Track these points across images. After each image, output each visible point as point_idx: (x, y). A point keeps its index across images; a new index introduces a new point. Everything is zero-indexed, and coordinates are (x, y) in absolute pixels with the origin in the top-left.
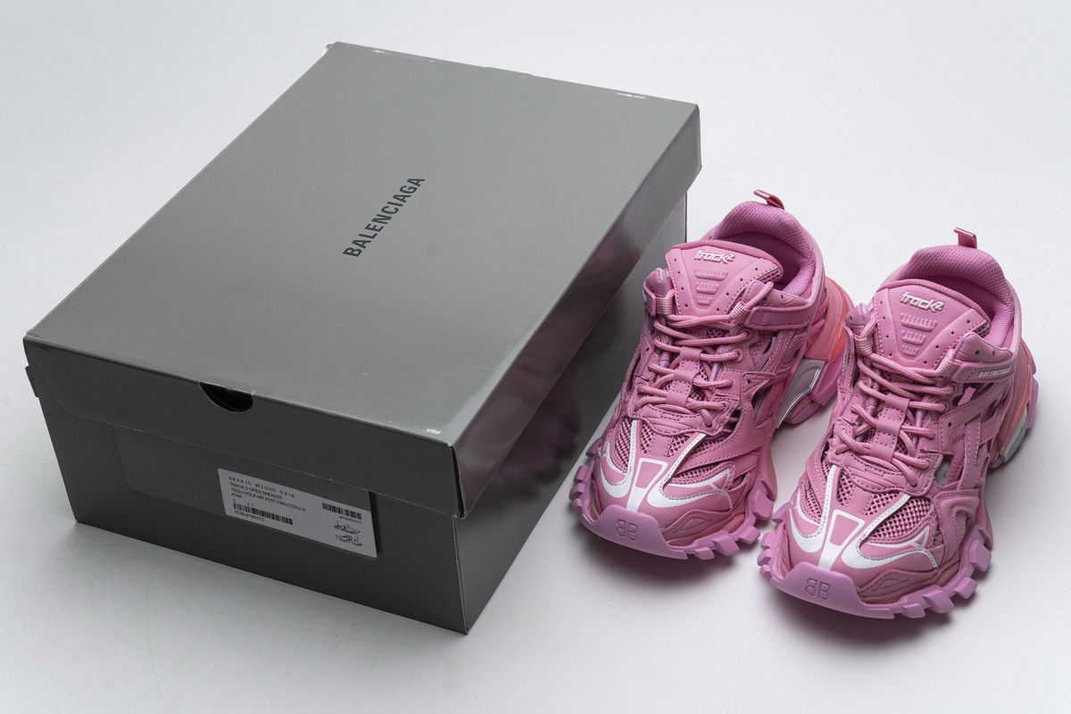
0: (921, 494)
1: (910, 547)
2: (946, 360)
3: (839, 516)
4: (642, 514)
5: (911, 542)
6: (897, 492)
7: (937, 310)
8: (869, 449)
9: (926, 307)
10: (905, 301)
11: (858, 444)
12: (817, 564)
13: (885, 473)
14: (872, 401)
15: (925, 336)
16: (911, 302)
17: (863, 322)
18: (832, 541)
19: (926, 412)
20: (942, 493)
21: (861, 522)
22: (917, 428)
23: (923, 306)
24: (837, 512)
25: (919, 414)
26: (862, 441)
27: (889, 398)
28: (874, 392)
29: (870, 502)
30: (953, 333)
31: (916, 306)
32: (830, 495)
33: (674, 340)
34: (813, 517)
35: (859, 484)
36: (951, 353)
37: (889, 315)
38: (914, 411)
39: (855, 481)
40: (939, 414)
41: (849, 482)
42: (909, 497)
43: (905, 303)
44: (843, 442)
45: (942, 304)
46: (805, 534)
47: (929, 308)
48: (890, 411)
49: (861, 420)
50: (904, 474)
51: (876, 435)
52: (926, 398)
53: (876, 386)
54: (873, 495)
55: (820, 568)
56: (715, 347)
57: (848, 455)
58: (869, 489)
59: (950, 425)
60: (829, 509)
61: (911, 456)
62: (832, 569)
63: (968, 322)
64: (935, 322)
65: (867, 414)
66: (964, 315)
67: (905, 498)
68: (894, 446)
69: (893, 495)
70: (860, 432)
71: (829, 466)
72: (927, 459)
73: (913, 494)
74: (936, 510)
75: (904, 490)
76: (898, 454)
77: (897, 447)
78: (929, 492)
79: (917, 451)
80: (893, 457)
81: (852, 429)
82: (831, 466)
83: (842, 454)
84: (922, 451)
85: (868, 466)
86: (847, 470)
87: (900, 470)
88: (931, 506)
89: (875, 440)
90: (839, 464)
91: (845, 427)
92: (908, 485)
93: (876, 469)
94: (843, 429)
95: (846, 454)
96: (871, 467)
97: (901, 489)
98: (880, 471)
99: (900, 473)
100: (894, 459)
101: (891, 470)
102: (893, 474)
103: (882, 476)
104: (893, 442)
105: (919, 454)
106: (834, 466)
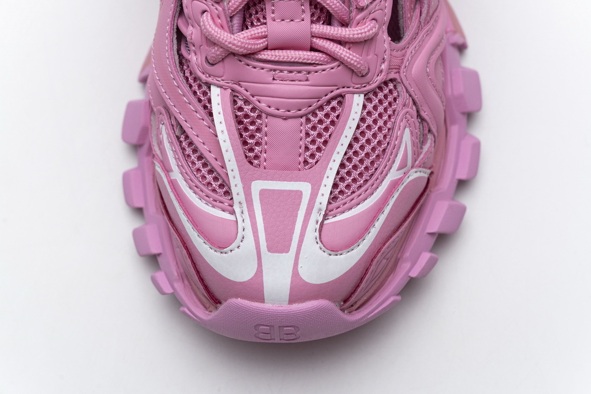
0: (379, 79)
3: (263, 193)
5: (394, 174)
6: (342, 96)
8: (265, 37)
11: (241, 39)
12: (262, 300)
13: (309, 73)
18: (270, 249)
20: (411, 48)
21: (305, 188)
24: (257, 186)
26: (244, 27)
29: (303, 135)
32: (233, 159)
35: (272, 110)
39: (263, 105)
42: (362, 96)
46: (221, 246)
50: (342, 63)
54: (303, 120)
55: (267, 306)
57: (232, 63)
58: (292, 113)
60: (240, 185)
61: (344, 24)
62: (291, 301)
67: (358, 100)
68: (307, 16)
69: (334, 103)
70: (236, 9)
71: (204, 88)
72: (371, 16)
73: (368, 88)
74: (407, 91)
75: (351, 89)
76: (320, 28)
77: (312, 15)
78: (390, 69)
79: (351, 12)
80: (313, 37)
81: (220, 9)
82: (209, 88)
83: (221, 64)
84: (361, 9)
85: (275, 70)
86: (242, 90)
87: (333, 58)
88: (400, 88)
89: (270, 15)
90: (222, 83)
91: (206, 7)
92: (355, 79)
93: (291, 72)
94: (204, 12)
95: (227, 61)
96: (281, 71)
97: (346, 89)
98: (299, 72)
99: (336, 63)
100: (314, 40)
101: (318, 64)
102: (324, 70)
103: (307, 80)
104: (303, 11)
105: (358, 14)
106: (213, 88)
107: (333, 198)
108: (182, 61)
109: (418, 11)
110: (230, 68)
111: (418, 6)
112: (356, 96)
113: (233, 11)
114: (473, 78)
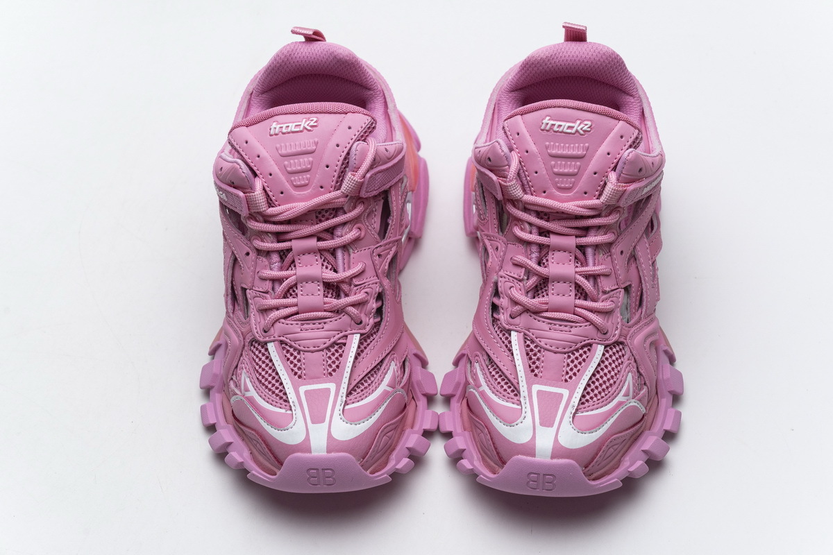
0: (614, 339)
1: (620, 404)
2: (610, 188)
3: (539, 392)
4: (333, 455)
5: (620, 398)
6: (590, 345)
7: (585, 131)
8: (547, 304)
9: (573, 131)
10: (548, 128)
11: (535, 302)
12: (534, 455)
13: (571, 327)
14: (534, 248)
15: (578, 163)
16: (555, 128)
17: (506, 163)
18: (541, 424)
19: (597, 247)
20: (634, 328)
21: (566, 393)
22: (591, 268)
23: (569, 131)
24: (536, 388)
25: (589, 251)
26: (534, 296)
27: (554, 240)
28: (534, 237)
29: (565, 364)
30: (609, 154)
31: (562, 132)
32: (522, 370)
33: (279, 237)
34: (508, 399)
35: (548, 347)
36: (613, 177)
37: (533, 148)
38: (581, 248)
39: (542, 344)
40: (610, 245)
41: (536, 347)
42: (603, 347)
43: (548, 131)
44: (515, 303)
45: (589, 123)
46: (509, 422)
47: (577, 131)
48: (557, 254)
49: (529, 272)
50: (592, 323)
51: (550, 286)
52: (592, 232)
53: (535, 230)
54: (566, 356)
55: (538, 459)
56: (331, 231)
57: (525, 317)
58: (560, 350)
59: (622, 252)
60: (525, 386)
61: (594, 300)
62: (552, 457)
63: (622, 137)
64: (587, 145)
65: (533, 264)
66: (615, 131)
67: (600, 349)
68: (573, 294)
69: (586, 349)
70: (530, 286)
71: (507, 335)
72: (611, 299)
73: (607, 342)
74: (631, 352)
75: (596, 341)
76: (579, 302)
77: (576, 295)
78: (620, 335)
79: (599, 294)
80: (575, 307)
81: (522, 284)
82: (510, 335)
83: (519, 317)
84: (605, 292)
85: (551, 324)
86: (530, 334)
87: (587, 320)
88: (626, 349)
89: (550, 292)
90: (518, 329)
91: (513, 285)
92: (599, 334)
93: (561, 326)
94: (512, 287)
95: (523, 316)
96: (555, 325)
97: (593, 341)
98: (566, 326)
99: (588, 323)
100: (576, 309)
101: (577, 323)
102: (581, 327)
103: (570, 331)
104: (571, 290)
105: (602, 296)
106: (513, 333)
107: (581, 403)
108: (495, 320)
109: (640, 311)
110: (523, 320)
111: (640, 309)
112: (599, 345)
113: (529, 288)
114: (679, 376)
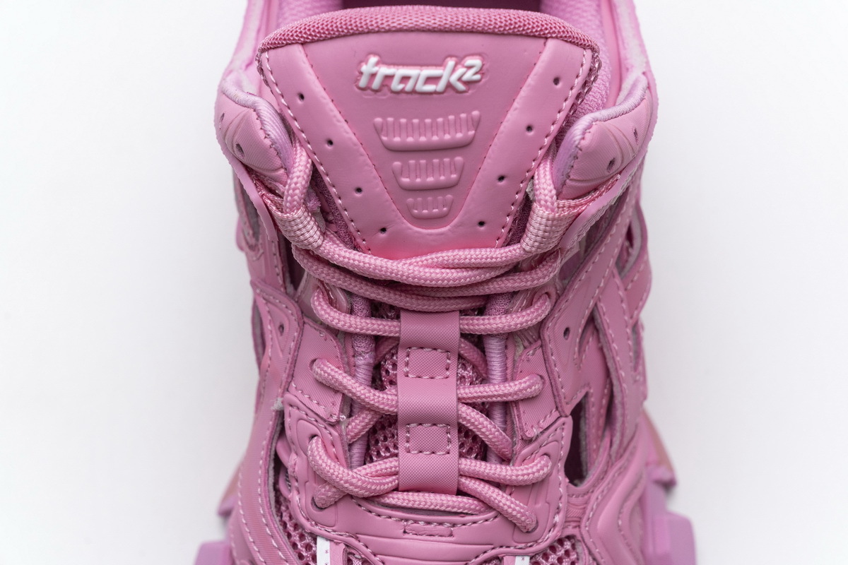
0: (551, 536)
2: (540, 215)
6: (498, 558)
7: (467, 83)
8: (396, 474)
9: (441, 86)
10: (376, 83)
11: (362, 476)
13: (454, 525)
14: (362, 346)
15: (459, 159)
16: (396, 85)
17: (278, 162)
20: (597, 493)
22: (496, 389)
23: (430, 88)
25: (494, 347)
26: (367, 458)
27: (408, 327)
28: (360, 323)
30: (529, 128)
31: (414, 92)
36: (544, 183)
37: (345, 132)
38: (478, 341)
40: (541, 325)
42: (527, 559)
44: (320, 478)
45: (476, 62)
47: (449, 86)
48: (416, 354)
49: (351, 405)
50: (500, 513)
51: (402, 434)
52: (500, 305)
53: (359, 306)
57: (345, 509)
59: (567, 331)
61: (505, 460)
63: (556, 81)
64: (475, 113)
65: (359, 387)
66: (538, 69)
68: (454, 448)
70: (357, 434)
71: (308, 540)
72: (543, 450)
73: (536, 548)
74: (590, 553)
75: (512, 549)
76: (471, 464)
77: (462, 446)
78: (567, 521)
79: (514, 444)
80: (461, 475)
81: (335, 433)
82: (315, 540)
83: (332, 509)
84: (529, 441)
85: (407, 520)
86: (360, 545)
87: (488, 506)
88: (580, 548)
89: (403, 445)
90: (333, 535)
91: (316, 431)
92: (518, 536)
93: (428, 523)
94: (313, 436)
95: (341, 505)
96: (416, 521)
97: (504, 549)
98: (441, 524)
99: (492, 514)
100: (463, 480)
101: (467, 514)
102: (475, 522)
103: (451, 535)
104: (449, 441)
105: (523, 448)
106: (319, 540)
108: (279, 501)
109: (607, 440)
110: (345, 515)
111: (607, 434)
112: (518, 559)
113: (353, 437)
